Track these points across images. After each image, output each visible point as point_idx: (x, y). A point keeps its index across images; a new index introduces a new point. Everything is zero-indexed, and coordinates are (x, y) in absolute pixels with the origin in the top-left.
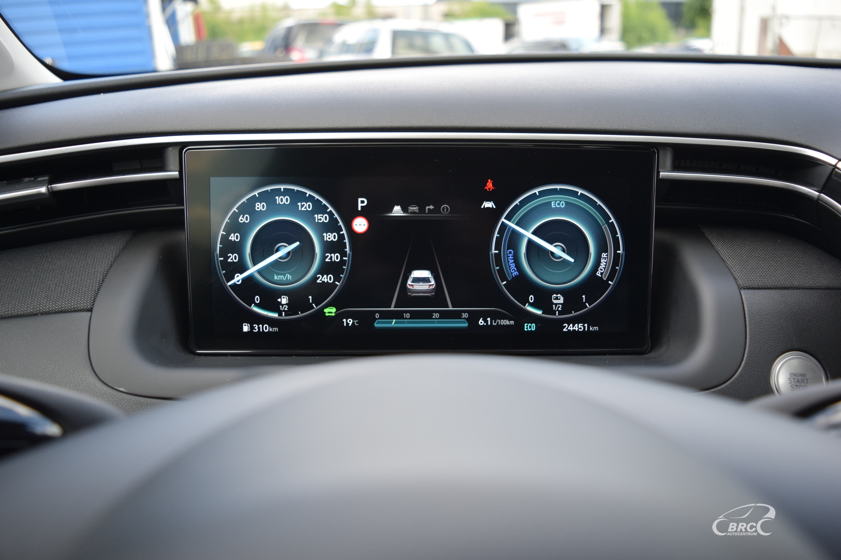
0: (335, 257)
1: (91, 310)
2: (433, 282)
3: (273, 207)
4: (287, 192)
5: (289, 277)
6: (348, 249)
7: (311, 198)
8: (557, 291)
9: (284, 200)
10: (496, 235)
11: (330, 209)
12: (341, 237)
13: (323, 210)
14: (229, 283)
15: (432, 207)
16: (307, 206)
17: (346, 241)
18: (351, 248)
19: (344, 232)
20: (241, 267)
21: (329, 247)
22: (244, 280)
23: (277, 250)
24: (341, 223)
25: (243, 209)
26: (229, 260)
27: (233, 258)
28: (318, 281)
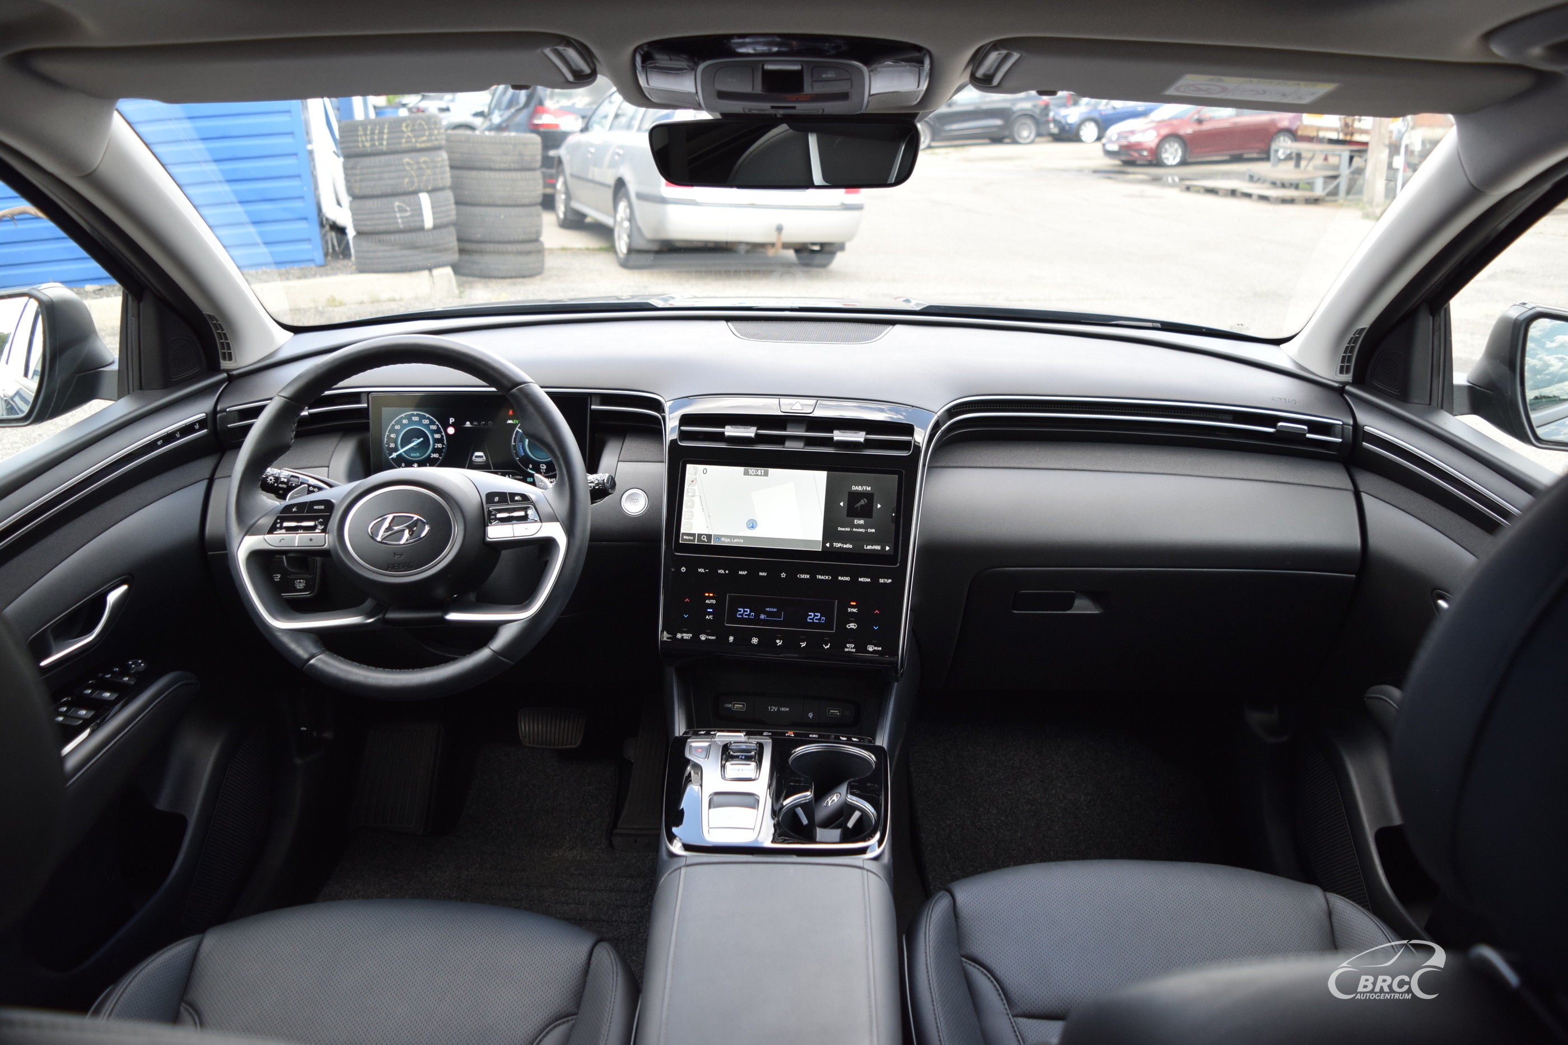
0: (440, 446)
1: (328, 467)
2: (484, 458)
3: (411, 422)
4: (417, 415)
5: (418, 455)
6: (445, 442)
7: (428, 418)
8: (543, 463)
9: (416, 419)
10: (514, 436)
11: (437, 423)
12: (442, 436)
13: (433, 423)
14: (391, 457)
15: (484, 423)
16: (427, 422)
17: (445, 438)
18: (447, 442)
19: (443, 434)
20: (396, 450)
21: (436, 441)
22: (397, 456)
23: (413, 442)
24: (442, 430)
25: (397, 423)
26: (390, 446)
27: (392, 445)
28: (432, 457)
